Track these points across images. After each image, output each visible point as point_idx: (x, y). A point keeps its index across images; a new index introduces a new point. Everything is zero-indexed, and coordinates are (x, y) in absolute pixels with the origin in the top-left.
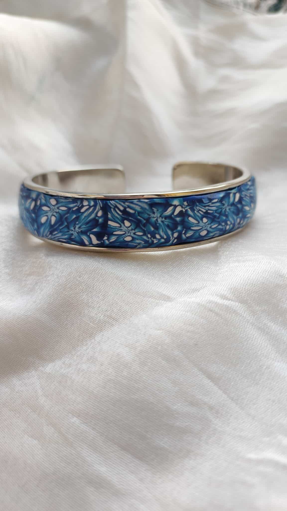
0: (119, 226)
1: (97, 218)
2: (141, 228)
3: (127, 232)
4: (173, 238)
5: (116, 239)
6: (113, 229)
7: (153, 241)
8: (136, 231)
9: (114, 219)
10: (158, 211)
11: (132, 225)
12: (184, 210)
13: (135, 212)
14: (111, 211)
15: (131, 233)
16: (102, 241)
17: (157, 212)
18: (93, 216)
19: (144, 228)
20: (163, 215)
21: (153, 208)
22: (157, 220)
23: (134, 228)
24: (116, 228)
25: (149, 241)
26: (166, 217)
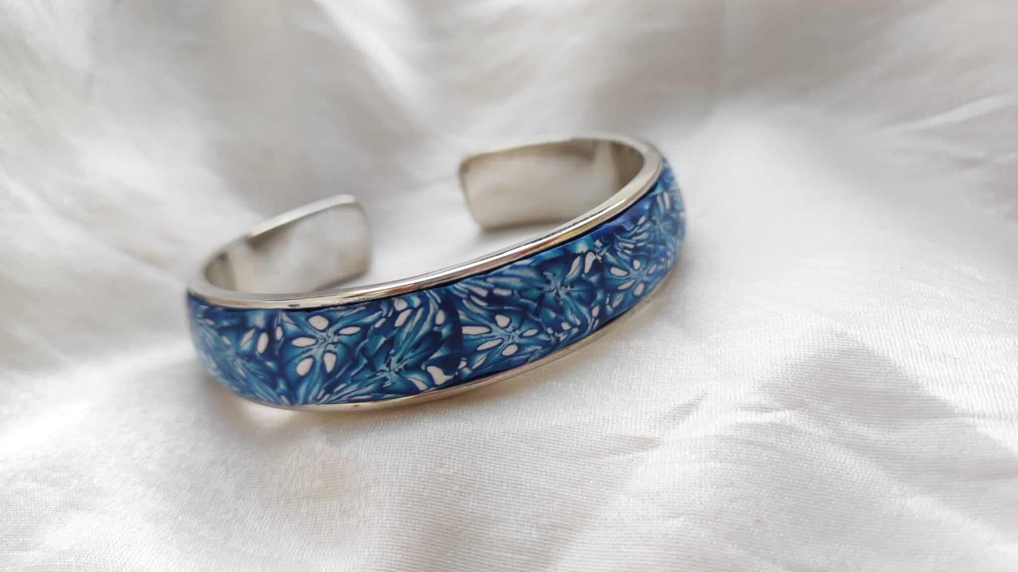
0: (487, 330)
1: (436, 329)
2: (532, 321)
3: (505, 338)
4: (591, 319)
5: (486, 360)
6: (476, 341)
7: (558, 339)
8: (523, 329)
9: (473, 320)
10: (554, 275)
11: (513, 320)
12: (599, 258)
13: (513, 293)
14: (463, 304)
15: (513, 337)
16: (457, 373)
17: (554, 280)
18: (426, 327)
19: (536, 319)
20: (566, 280)
21: (546, 273)
22: (557, 294)
23: (517, 326)
24: (482, 338)
25: (550, 341)
26: (573, 284)
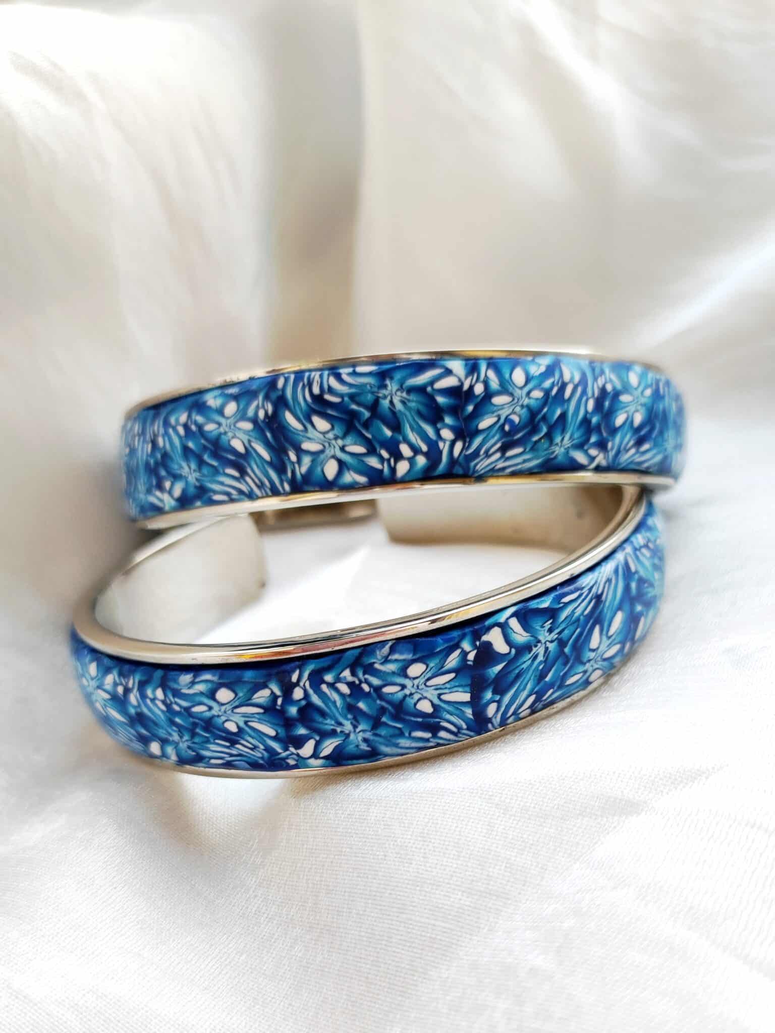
0: (443, 697)
1: (497, 698)
2: (388, 702)
3: (423, 686)
4: (304, 685)
5: (445, 662)
6: (457, 684)
7: (353, 674)
8: (400, 695)
9: (458, 709)
10: (357, 746)
11: (412, 706)
12: (292, 749)
13: (410, 734)
14: (466, 724)
15: (413, 686)
16: (478, 643)
17: (358, 742)
18: (507, 698)
19: (384, 704)
20: (343, 738)
21: (368, 749)
22: (355, 727)
23: (408, 699)
24: (449, 689)
25: (364, 674)
26: (333, 733)
